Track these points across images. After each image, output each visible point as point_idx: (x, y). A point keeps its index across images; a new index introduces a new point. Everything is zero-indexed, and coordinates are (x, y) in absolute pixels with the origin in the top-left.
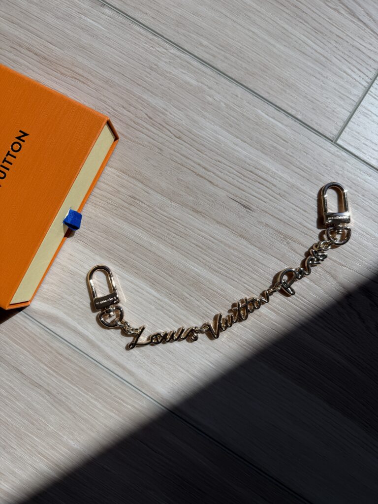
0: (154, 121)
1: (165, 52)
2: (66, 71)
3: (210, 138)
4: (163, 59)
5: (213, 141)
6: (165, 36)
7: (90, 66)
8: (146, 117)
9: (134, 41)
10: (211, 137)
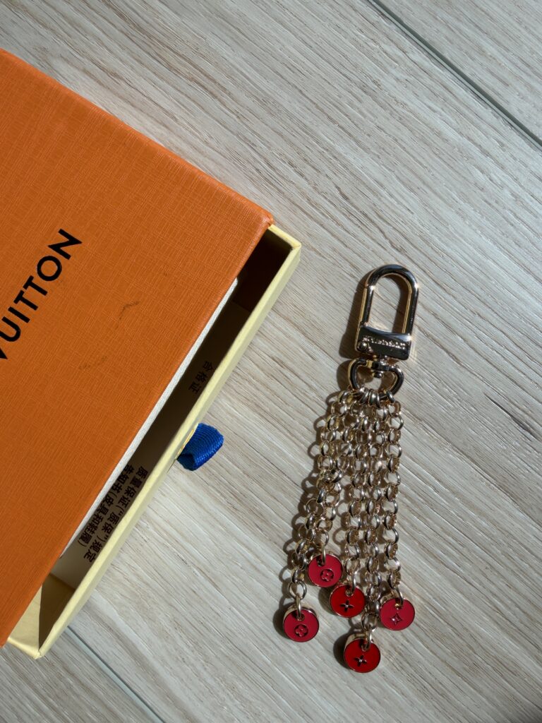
0: (352, 204)
1: (399, 57)
2: (179, 63)
3: (469, 263)
4: (393, 71)
5: (473, 269)
6: (405, 21)
7: (232, 61)
8: (337, 193)
9: (338, 22)
10: (471, 260)
